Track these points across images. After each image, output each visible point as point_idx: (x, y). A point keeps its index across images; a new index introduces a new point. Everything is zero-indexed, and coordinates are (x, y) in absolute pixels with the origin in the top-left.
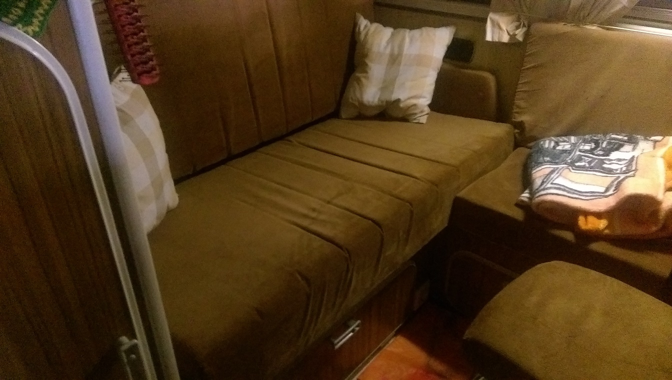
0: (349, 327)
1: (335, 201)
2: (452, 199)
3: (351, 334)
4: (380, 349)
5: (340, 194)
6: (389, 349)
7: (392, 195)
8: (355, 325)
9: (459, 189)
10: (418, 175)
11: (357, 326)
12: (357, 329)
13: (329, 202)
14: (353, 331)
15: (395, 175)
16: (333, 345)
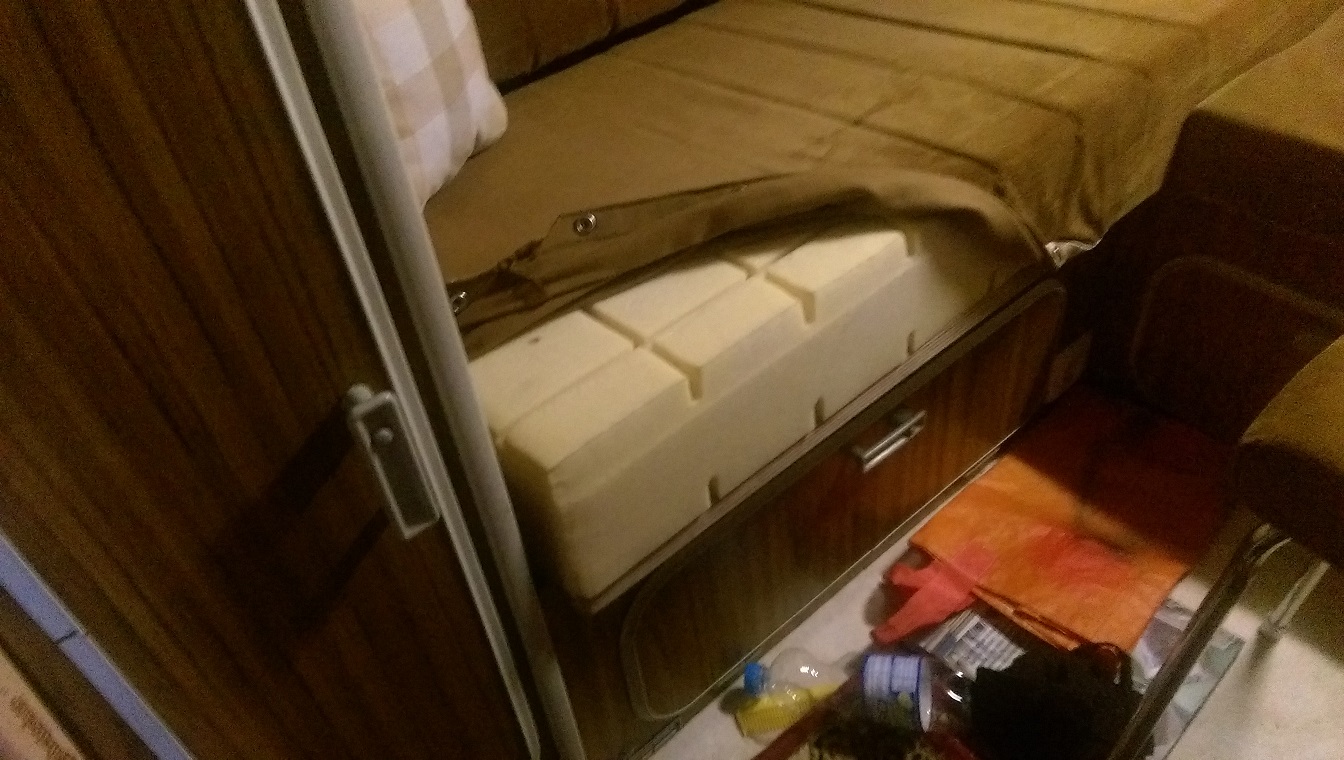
0: (897, 425)
1: (874, 119)
2: (1182, 119)
3: (902, 441)
4: (962, 481)
5: (885, 104)
6: (985, 483)
7: (1026, 100)
8: (914, 420)
9: (1201, 90)
10: (1096, 51)
11: (918, 423)
12: (917, 430)
13: (857, 123)
14: (907, 433)
15: (1030, 56)
16: (860, 462)
